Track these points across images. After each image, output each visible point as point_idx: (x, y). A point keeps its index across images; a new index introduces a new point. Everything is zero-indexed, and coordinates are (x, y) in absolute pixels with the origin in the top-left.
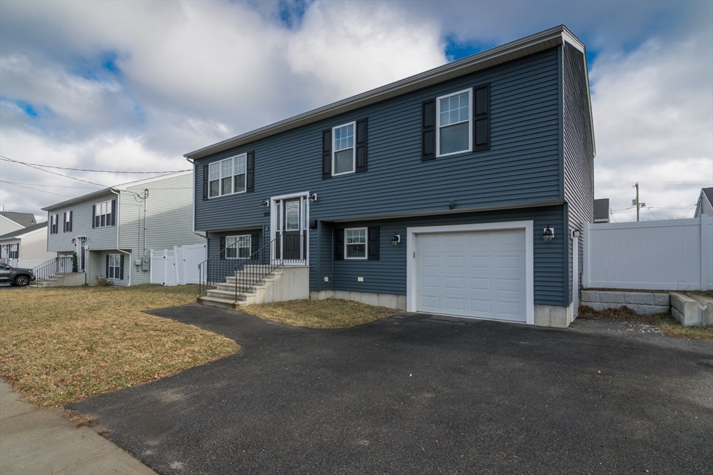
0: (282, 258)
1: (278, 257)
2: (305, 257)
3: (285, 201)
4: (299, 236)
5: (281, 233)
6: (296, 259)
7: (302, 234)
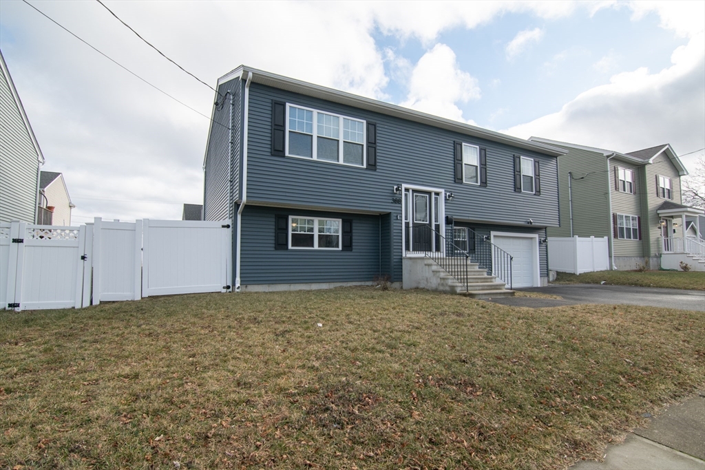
0: (411, 250)
1: (407, 249)
2: (438, 249)
3: (414, 191)
4: (431, 230)
5: (411, 225)
6: (428, 251)
7: (433, 228)
